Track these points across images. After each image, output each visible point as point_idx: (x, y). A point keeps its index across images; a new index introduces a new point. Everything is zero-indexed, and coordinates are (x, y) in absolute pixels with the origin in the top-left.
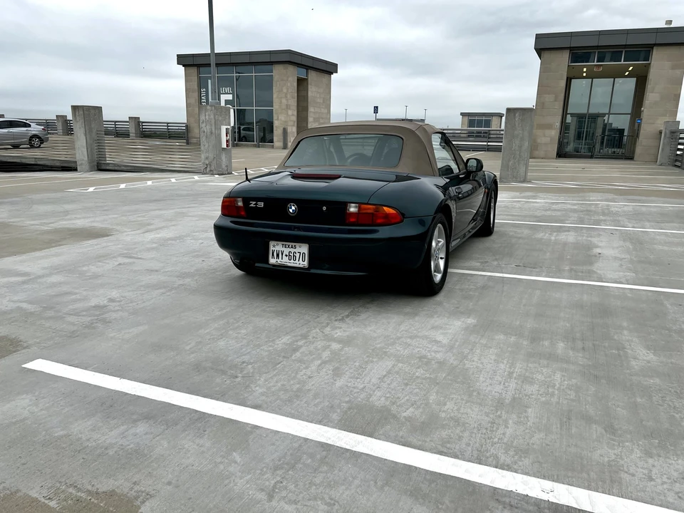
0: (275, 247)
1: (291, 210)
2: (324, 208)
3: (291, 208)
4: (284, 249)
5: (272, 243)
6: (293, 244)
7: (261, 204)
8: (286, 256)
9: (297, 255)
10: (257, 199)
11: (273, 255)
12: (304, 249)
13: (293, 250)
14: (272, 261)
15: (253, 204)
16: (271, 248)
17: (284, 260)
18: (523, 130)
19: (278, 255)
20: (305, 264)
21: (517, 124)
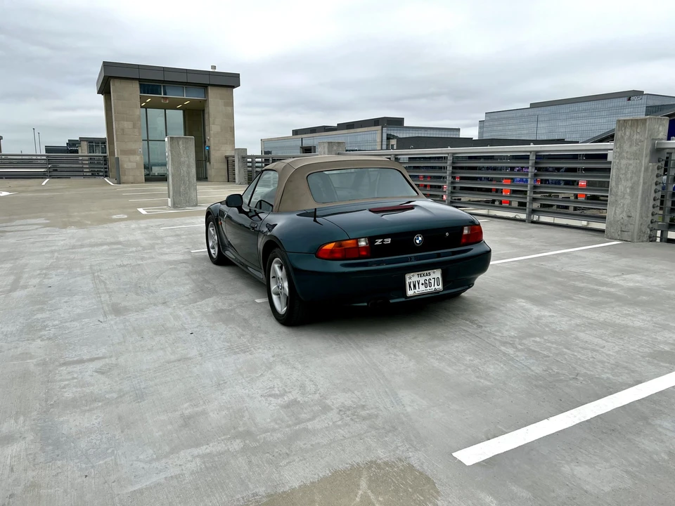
0: (411, 278)
1: (418, 241)
2: (447, 234)
3: (418, 239)
4: (420, 278)
5: (407, 276)
6: (428, 272)
7: (388, 241)
8: (423, 284)
9: (432, 281)
10: (383, 237)
11: (410, 286)
12: (437, 274)
13: (427, 278)
14: (410, 293)
15: (379, 242)
16: (408, 281)
17: (422, 289)
18: (188, 157)
19: (415, 286)
20: (440, 287)
21: (182, 152)
